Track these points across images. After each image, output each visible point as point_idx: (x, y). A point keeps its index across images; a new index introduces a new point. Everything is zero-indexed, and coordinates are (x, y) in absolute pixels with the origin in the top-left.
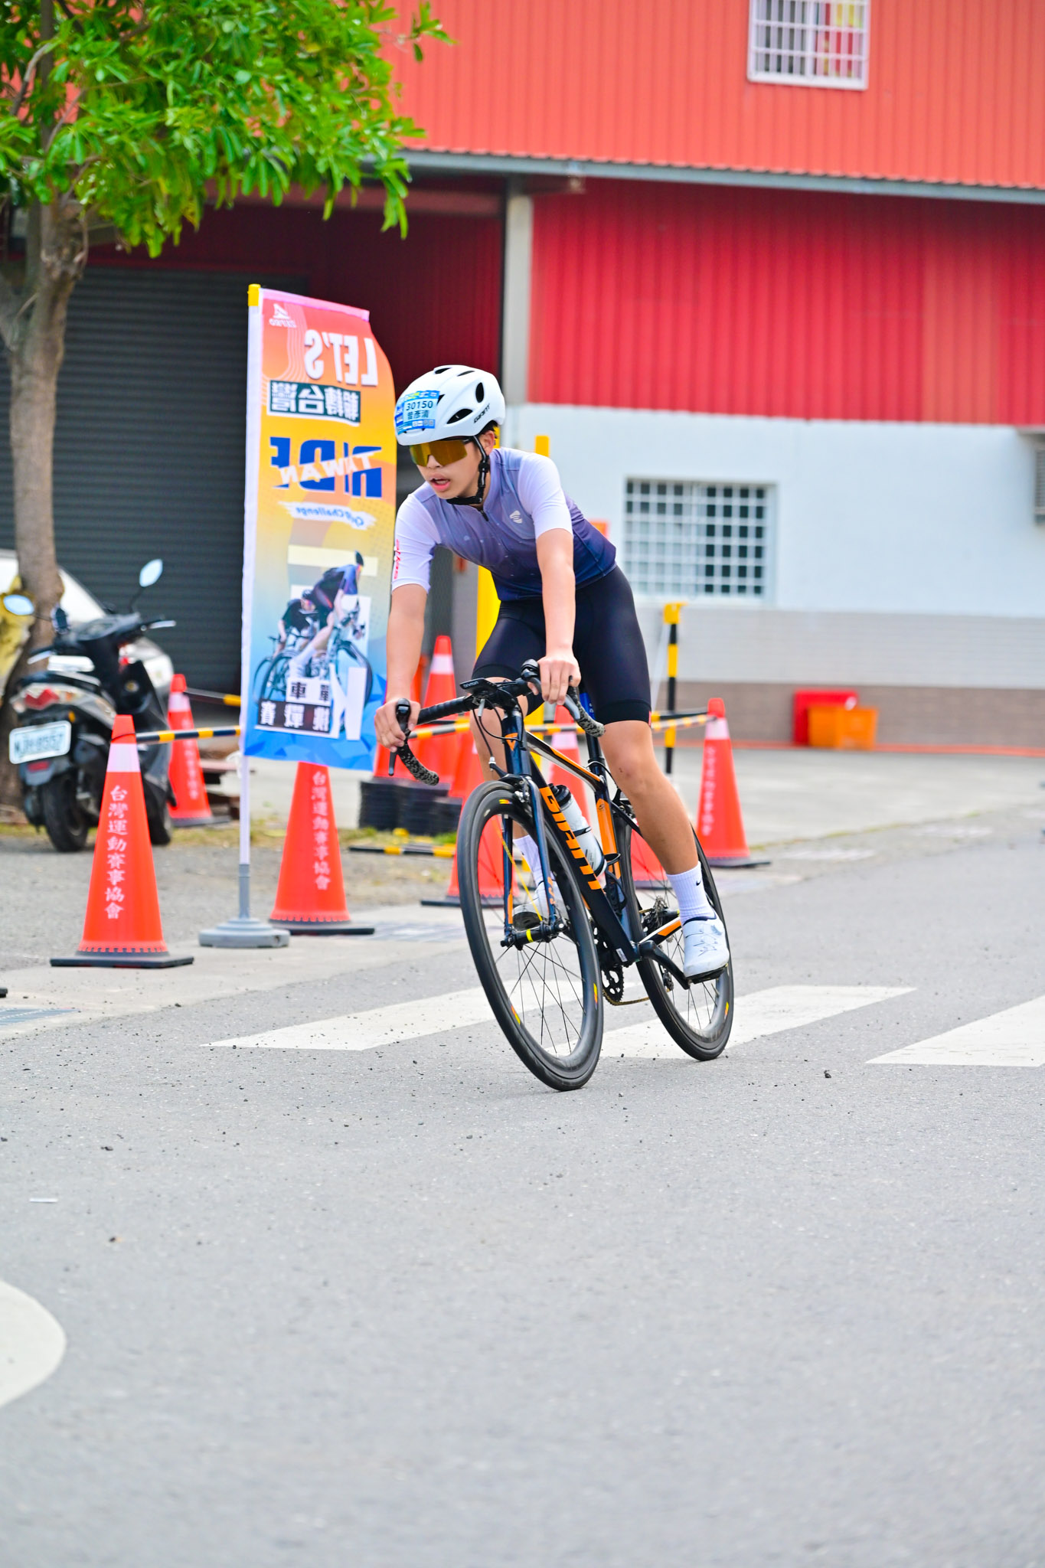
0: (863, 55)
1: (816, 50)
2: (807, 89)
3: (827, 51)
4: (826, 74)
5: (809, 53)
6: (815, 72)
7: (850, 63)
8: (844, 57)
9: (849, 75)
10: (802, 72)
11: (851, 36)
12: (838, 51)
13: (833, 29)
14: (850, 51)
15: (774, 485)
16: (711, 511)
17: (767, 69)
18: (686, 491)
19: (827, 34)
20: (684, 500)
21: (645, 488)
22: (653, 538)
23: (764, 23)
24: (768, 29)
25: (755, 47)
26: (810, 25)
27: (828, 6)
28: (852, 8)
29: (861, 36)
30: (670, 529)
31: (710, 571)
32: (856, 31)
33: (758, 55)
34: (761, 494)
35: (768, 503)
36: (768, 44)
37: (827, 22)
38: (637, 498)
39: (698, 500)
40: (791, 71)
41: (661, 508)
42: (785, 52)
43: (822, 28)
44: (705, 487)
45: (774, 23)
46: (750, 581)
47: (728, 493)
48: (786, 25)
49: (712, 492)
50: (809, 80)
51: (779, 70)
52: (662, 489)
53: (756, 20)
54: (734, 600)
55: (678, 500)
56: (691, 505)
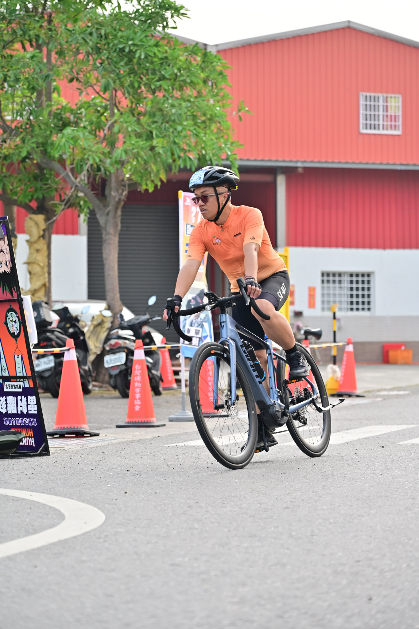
0: (400, 123)
1: (383, 121)
2: (381, 135)
3: (387, 121)
4: (387, 129)
5: (381, 122)
6: (383, 129)
7: (395, 126)
8: (393, 123)
9: (395, 129)
11: (395, 116)
12: (391, 121)
13: (389, 114)
14: (395, 121)
15: (373, 273)
16: (351, 282)
17: (366, 128)
18: (342, 275)
19: (387, 116)
20: (342, 278)
21: (328, 275)
22: (331, 292)
23: (365, 112)
24: (366, 115)
25: (362, 121)
26: (381, 113)
27: (387, 106)
28: (395, 106)
29: (399, 116)
30: (337, 289)
31: (352, 303)
32: (397, 114)
33: (363, 124)
34: (369, 275)
35: (371, 278)
36: (366, 120)
37: (387, 111)
38: (325, 278)
39: (347, 278)
40: (375, 128)
41: (334, 282)
42: (373, 122)
43: (385, 114)
44: (349, 274)
45: (368, 113)
46: (366, 306)
47: (357, 275)
48: (372, 113)
49: (351, 275)
50: (381, 132)
51: (371, 128)
52: (334, 275)
53: (362, 112)
54: (361, 313)
55: (340, 279)
56: (344, 280)
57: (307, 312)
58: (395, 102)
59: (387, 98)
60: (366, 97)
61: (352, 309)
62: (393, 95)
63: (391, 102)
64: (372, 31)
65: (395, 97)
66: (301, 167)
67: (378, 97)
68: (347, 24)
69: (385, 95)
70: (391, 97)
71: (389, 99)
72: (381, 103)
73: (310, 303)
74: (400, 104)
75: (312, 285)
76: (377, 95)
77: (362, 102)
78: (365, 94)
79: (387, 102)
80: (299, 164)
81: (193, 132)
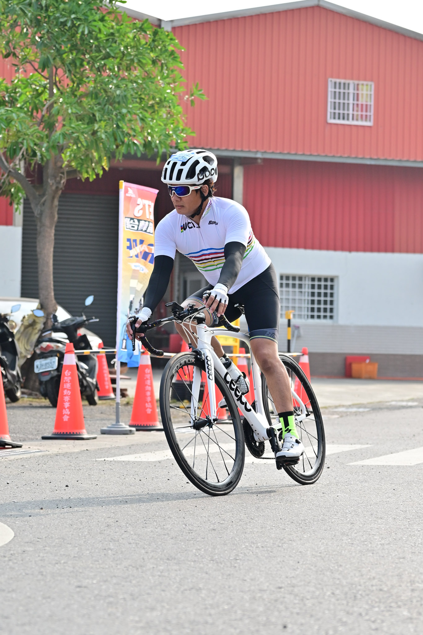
0: (372, 113)
1: (353, 110)
2: (350, 125)
3: (357, 111)
4: (357, 120)
5: (351, 112)
6: (353, 119)
7: (366, 116)
8: (364, 113)
9: (366, 120)
10: (348, 119)
11: (367, 105)
12: (362, 111)
13: (360, 103)
14: (366, 111)
15: (337, 277)
16: (313, 287)
17: (334, 118)
18: (303, 279)
19: (357, 105)
20: (303, 282)
21: (288, 278)
22: (291, 297)
23: (333, 100)
24: (335, 103)
25: (330, 110)
26: (351, 101)
27: (358, 94)
28: (367, 95)
29: (370, 105)
30: (297, 293)
31: (313, 310)
32: (369, 103)
33: (331, 113)
34: (332, 280)
35: (335, 283)
36: (335, 109)
37: (358, 100)
38: (284, 282)
39: (309, 283)
40: (344, 119)
41: (294, 286)
42: (341, 112)
43: (356, 102)
44: (310, 277)
45: (337, 101)
46: (328, 314)
47: (320, 280)
48: (342, 101)
49: (313, 279)
50: (351, 122)
51: (339, 118)
52: (294, 278)
53: (330, 100)
54: (322, 321)
55: (300, 282)
56: (305, 284)
58: (367, 90)
59: (358, 85)
60: (335, 83)
61: (312, 317)
62: (365, 83)
63: (362, 90)
64: (344, 12)
65: (367, 85)
66: (261, 159)
67: (349, 84)
68: (316, 3)
69: (356, 82)
70: (363, 85)
71: (360, 87)
72: (351, 91)
74: (373, 93)
76: (347, 81)
77: (331, 89)
78: (334, 80)
79: (358, 89)
80: (259, 155)
81: (139, 116)
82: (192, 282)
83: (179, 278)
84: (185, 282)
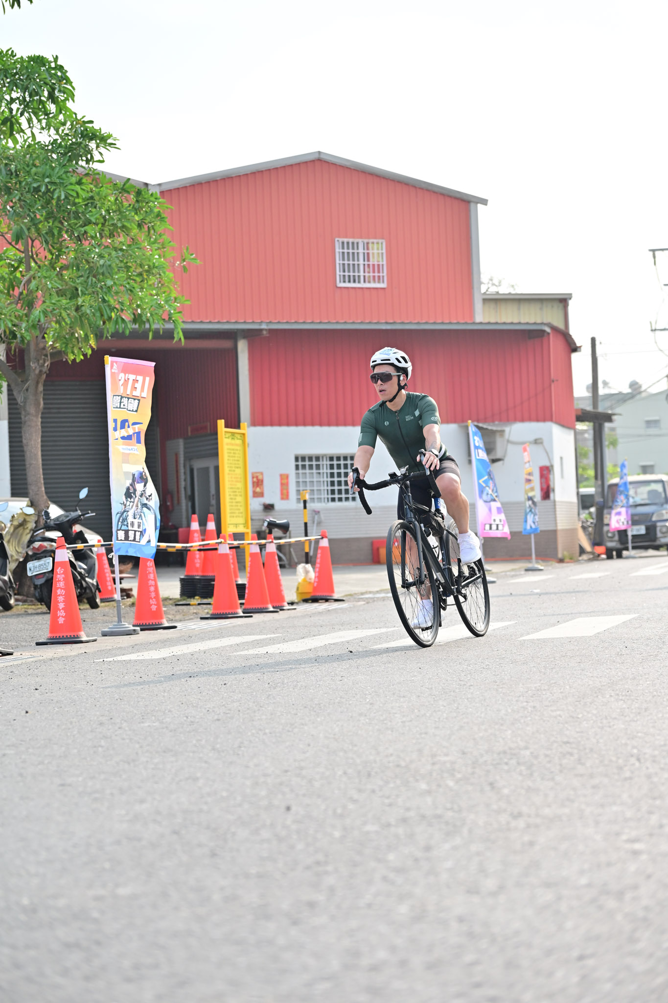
0: (384, 274)
1: (364, 272)
2: (362, 288)
3: (369, 272)
4: (369, 282)
5: (362, 274)
6: (365, 281)
7: (379, 277)
8: (376, 274)
9: (379, 282)
10: (359, 282)
11: (379, 265)
12: (374, 272)
13: (371, 263)
14: (379, 272)
16: (332, 467)
17: (344, 282)
18: (321, 459)
19: (369, 265)
20: (320, 463)
21: (303, 459)
22: (308, 479)
23: (341, 262)
24: (344, 264)
25: (339, 273)
26: (361, 262)
27: (368, 254)
28: (378, 253)
29: (383, 265)
30: (315, 475)
31: (333, 492)
32: (381, 263)
33: (340, 275)
36: (344, 271)
37: (368, 260)
38: (300, 463)
39: (326, 463)
40: (354, 281)
41: (311, 467)
42: (351, 274)
43: (366, 263)
44: (328, 457)
45: (346, 262)
47: (338, 459)
48: (351, 262)
49: (331, 459)
50: (362, 285)
51: (349, 281)
52: (310, 459)
53: (338, 261)
54: (344, 504)
55: (318, 463)
56: (323, 465)
57: (279, 505)
58: (378, 249)
59: (368, 243)
60: (343, 243)
61: (333, 500)
62: (375, 241)
63: (373, 249)
64: (348, 164)
65: (378, 243)
66: (266, 330)
67: (358, 243)
68: (317, 156)
69: (366, 241)
70: (373, 243)
71: (370, 245)
72: (361, 250)
73: (282, 494)
74: (384, 251)
75: (284, 472)
76: (356, 241)
77: (338, 250)
78: (341, 240)
79: (368, 249)
80: (264, 326)
81: (126, 287)
82: (198, 469)
83: (185, 466)
84: (192, 471)
